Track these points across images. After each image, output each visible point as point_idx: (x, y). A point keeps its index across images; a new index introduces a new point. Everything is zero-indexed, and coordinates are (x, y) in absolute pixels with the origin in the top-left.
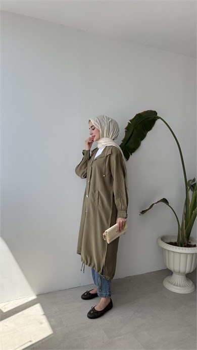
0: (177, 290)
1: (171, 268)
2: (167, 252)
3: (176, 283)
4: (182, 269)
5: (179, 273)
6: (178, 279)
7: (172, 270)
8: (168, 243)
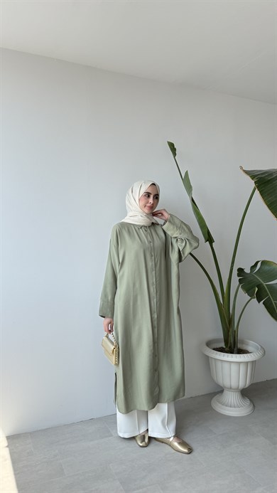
1: (220, 382)
2: (214, 362)
4: (234, 384)
5: (231, 388)
6: (232, 398)
7: (222, 385)
8: (214, 349)
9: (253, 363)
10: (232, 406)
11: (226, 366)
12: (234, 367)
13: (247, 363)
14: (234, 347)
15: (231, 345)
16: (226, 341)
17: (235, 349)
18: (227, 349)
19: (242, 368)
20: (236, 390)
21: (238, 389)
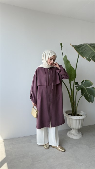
0: (73, 137)
3: (73, 134)
16: (73, 111)
19: (78, 121)
21: (76, 129)
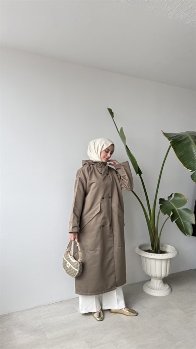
0: (157, 294)
1: (150, 275)
2: (144, 259)
4: (158, 275)
5: (156, 277)
6: (157, 284)
8: (145, 251)
9: (171, 259)
10: (157, 290)
11: (153, 262)
12: (158, 263)
13: (167, 260)
14: (158, 249)
15: (156, 248)
16: (153, 246)
17: (159, 251)
18: (154, 251)
19: (164, 263)
20: (160, 278)
21: (161, 277)
